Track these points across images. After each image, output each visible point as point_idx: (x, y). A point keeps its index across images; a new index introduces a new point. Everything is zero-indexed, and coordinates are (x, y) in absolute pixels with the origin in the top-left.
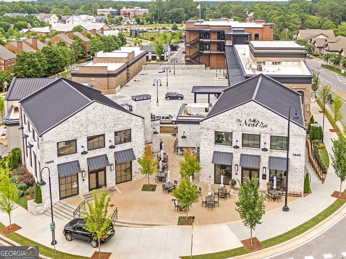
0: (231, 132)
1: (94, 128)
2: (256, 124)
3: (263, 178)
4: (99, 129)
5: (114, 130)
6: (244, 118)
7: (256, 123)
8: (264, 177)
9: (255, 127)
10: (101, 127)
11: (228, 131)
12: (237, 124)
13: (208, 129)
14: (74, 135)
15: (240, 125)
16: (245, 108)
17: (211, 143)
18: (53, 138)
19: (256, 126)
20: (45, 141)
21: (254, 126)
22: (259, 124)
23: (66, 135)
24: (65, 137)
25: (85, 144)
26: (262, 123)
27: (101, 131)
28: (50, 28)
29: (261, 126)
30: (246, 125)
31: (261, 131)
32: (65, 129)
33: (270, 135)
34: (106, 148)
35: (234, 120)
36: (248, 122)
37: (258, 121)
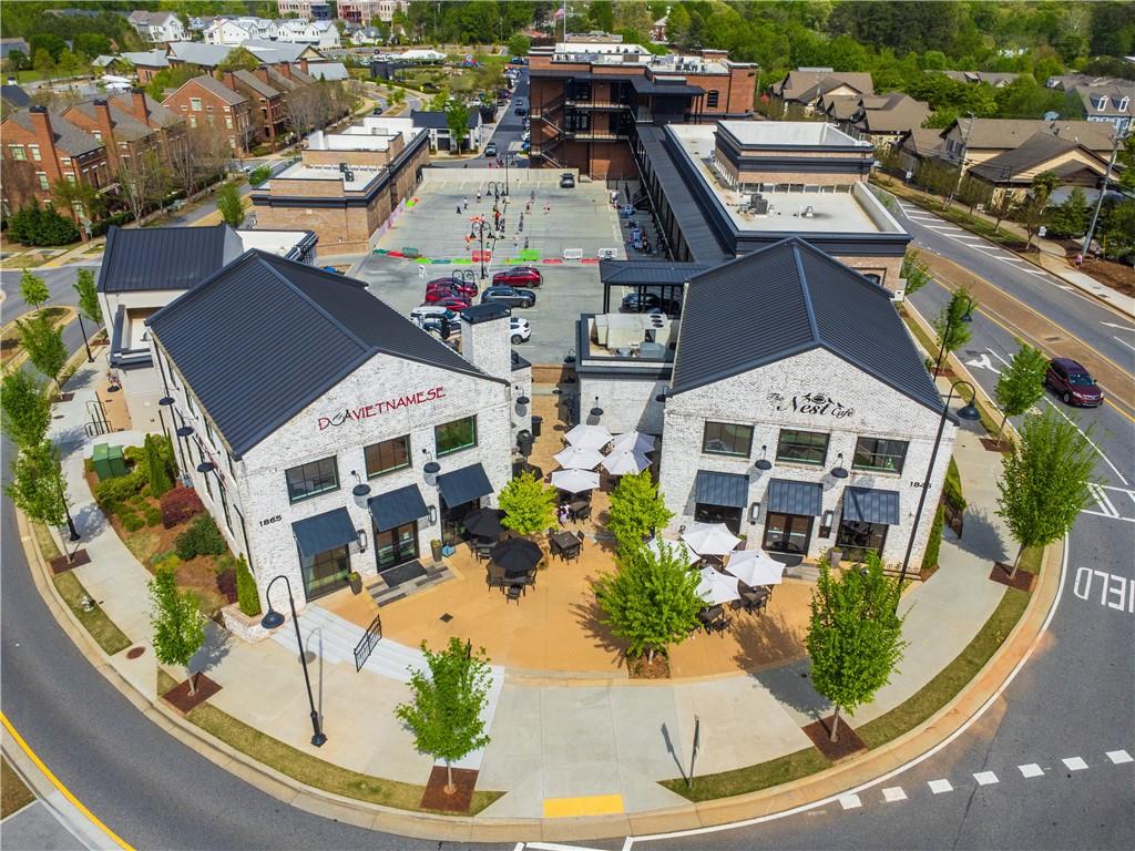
0: (750, 424)
1: (381, 422)
2: (822, 406)
3: (821, 536)
4: (393, 423)
5: (434, 422)
6: (793, 389)
7: (824, 405)
8: (825, 532)
9: (818, 414)
10: (400, 417)
11: (741, 423)
12: (769, 405)
13: (688, 416)
14: (329, 447)
15: (778, 408)
16: (797, 364)
17: (694, 451)
18: (273, 459)
19: (821, 413)
20: (250, 468)
21: (816, 411)
22: (832, 407)
23: (309, 447)
24: (304, 454)
25: (361, 467)
26: (839, 405)
27: (399, 427)
28: (168, 54)
29: (836, 412)
30: (795, 408)
31: (834, 425)
32: (304, 433)
33: (856, 436)
34: (414, 469)
35: (762, 396)
36: (801, 402)
37: (830, 400)
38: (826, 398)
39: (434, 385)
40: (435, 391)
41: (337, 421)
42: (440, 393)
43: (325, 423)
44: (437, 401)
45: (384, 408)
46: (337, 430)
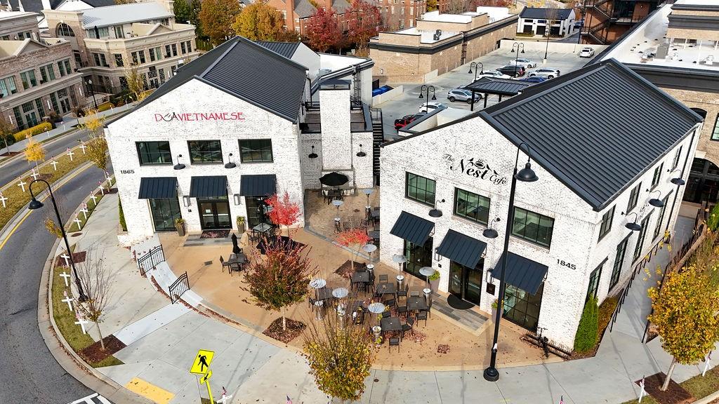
0: (434, 179)
1: (198, 126)
2: (482, 173)
3: (488, 291)
4: (207, 129)
5: (237, 136)
6: (459, 153)
7: (484, 171)
8: (491, 289)
9: (480, 178)
10: (211, 126)
11: (427, 177)
12: (445, 164)
14: (162, 134)
15: (451, 168)
16: (462, 130)
19: (482, 177)
20: (113, 134)
21: (478, 176)
22: (490, 173)
23: (149, 131)
24: (146, 135)
25: (186, 153)
26: (495, 172)
27: (211, 134)
29: (493, 179)
30: (463, 170)
31: (493, 190)
35: (440, 155)
36: (467, 166)
37: (488, 167)
38: (485, 165)
39: (236, 110)
40: (236, 114)
41: (167, 118)
42: (241, 117)
43: (159, 118)
44: (238, 122)
45: (200, 118)
46: (167, 124)
